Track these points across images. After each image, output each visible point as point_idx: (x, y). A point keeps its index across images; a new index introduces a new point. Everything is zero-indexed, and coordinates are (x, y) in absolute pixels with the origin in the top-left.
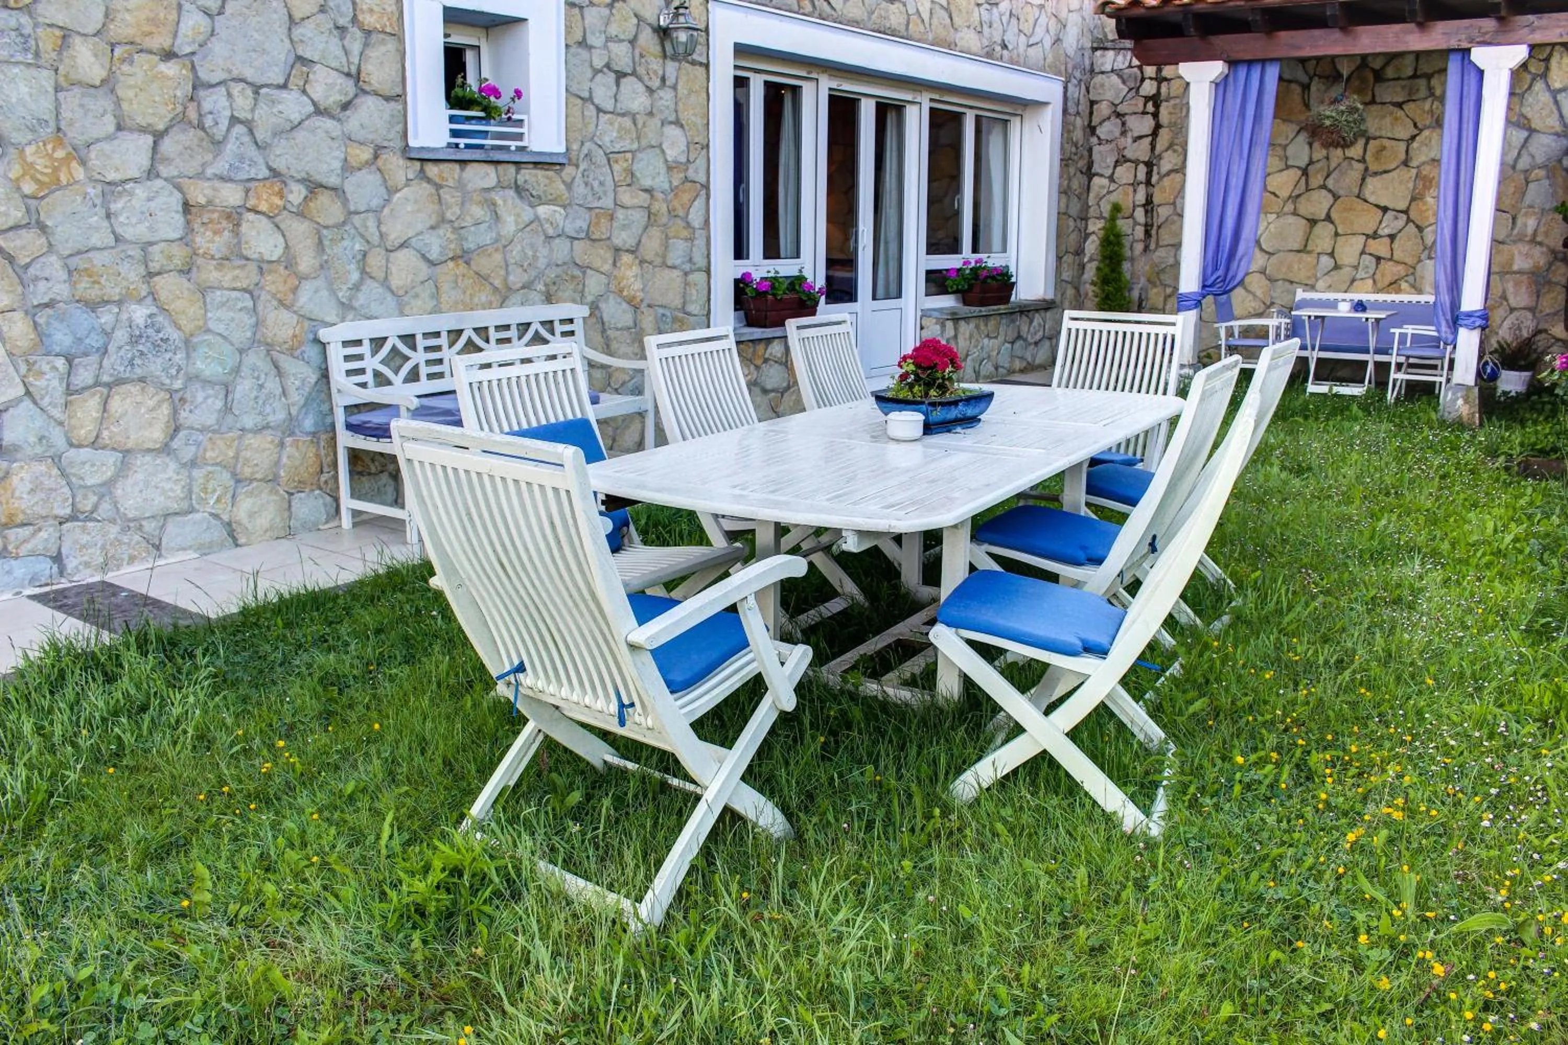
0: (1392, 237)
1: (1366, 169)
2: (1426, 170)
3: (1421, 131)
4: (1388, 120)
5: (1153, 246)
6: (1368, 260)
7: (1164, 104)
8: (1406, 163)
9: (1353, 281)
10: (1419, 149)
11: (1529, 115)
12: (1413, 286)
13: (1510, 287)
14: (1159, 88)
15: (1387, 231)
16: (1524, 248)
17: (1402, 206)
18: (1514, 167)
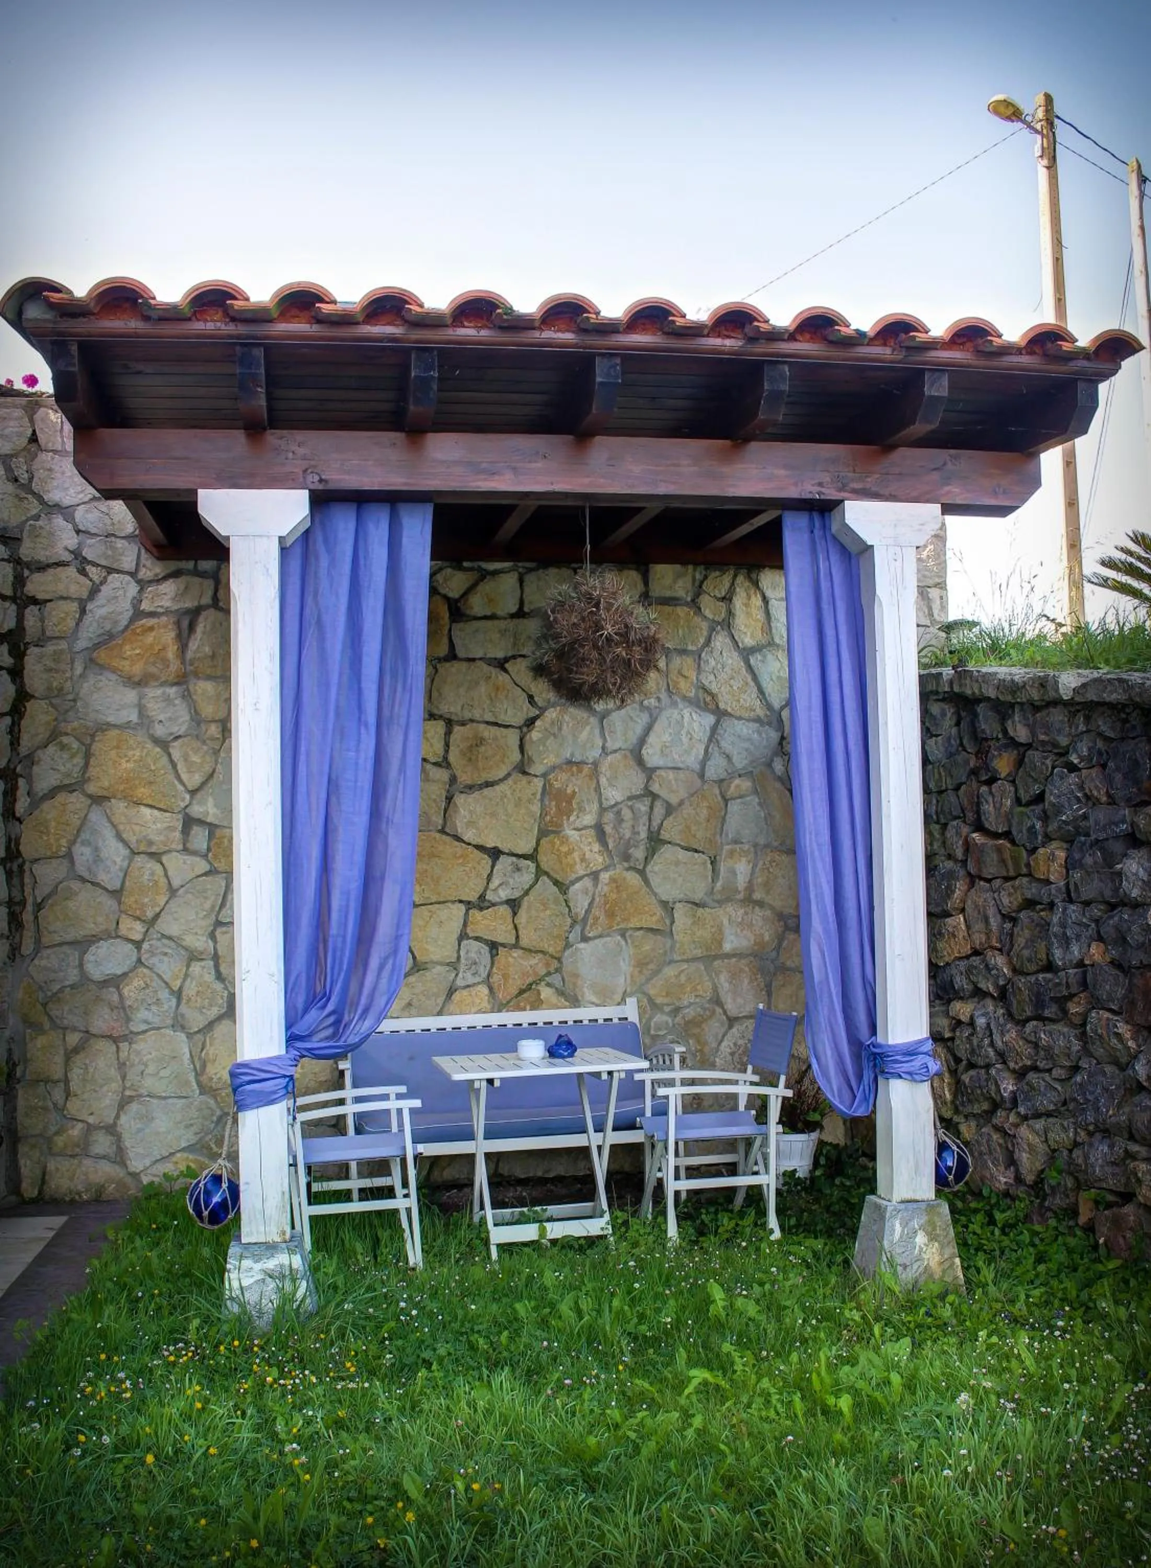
0: (514, 904)
1: (453, 780)
2: (559, 780)
3: (543, 710)
4: (483, 689)
5: (27, 947)
6: (473, 948)
7: (33, 651)
8: (522, 769)
9: (451, 992)
10: (542, 741)
11: (714, 688)
12: (561, 993)
13: (723, 981)
14: (20, 618)
15: (504, 894)
16: (735, 912)
17: (526, 846)
18: (702, 775)
